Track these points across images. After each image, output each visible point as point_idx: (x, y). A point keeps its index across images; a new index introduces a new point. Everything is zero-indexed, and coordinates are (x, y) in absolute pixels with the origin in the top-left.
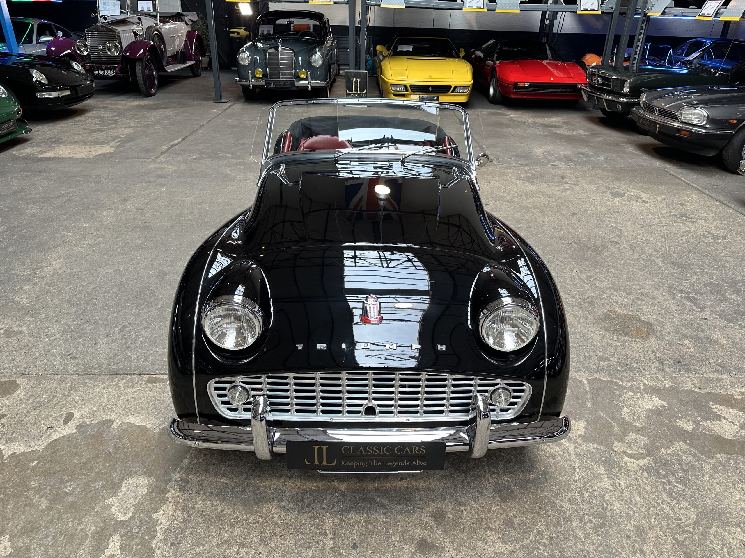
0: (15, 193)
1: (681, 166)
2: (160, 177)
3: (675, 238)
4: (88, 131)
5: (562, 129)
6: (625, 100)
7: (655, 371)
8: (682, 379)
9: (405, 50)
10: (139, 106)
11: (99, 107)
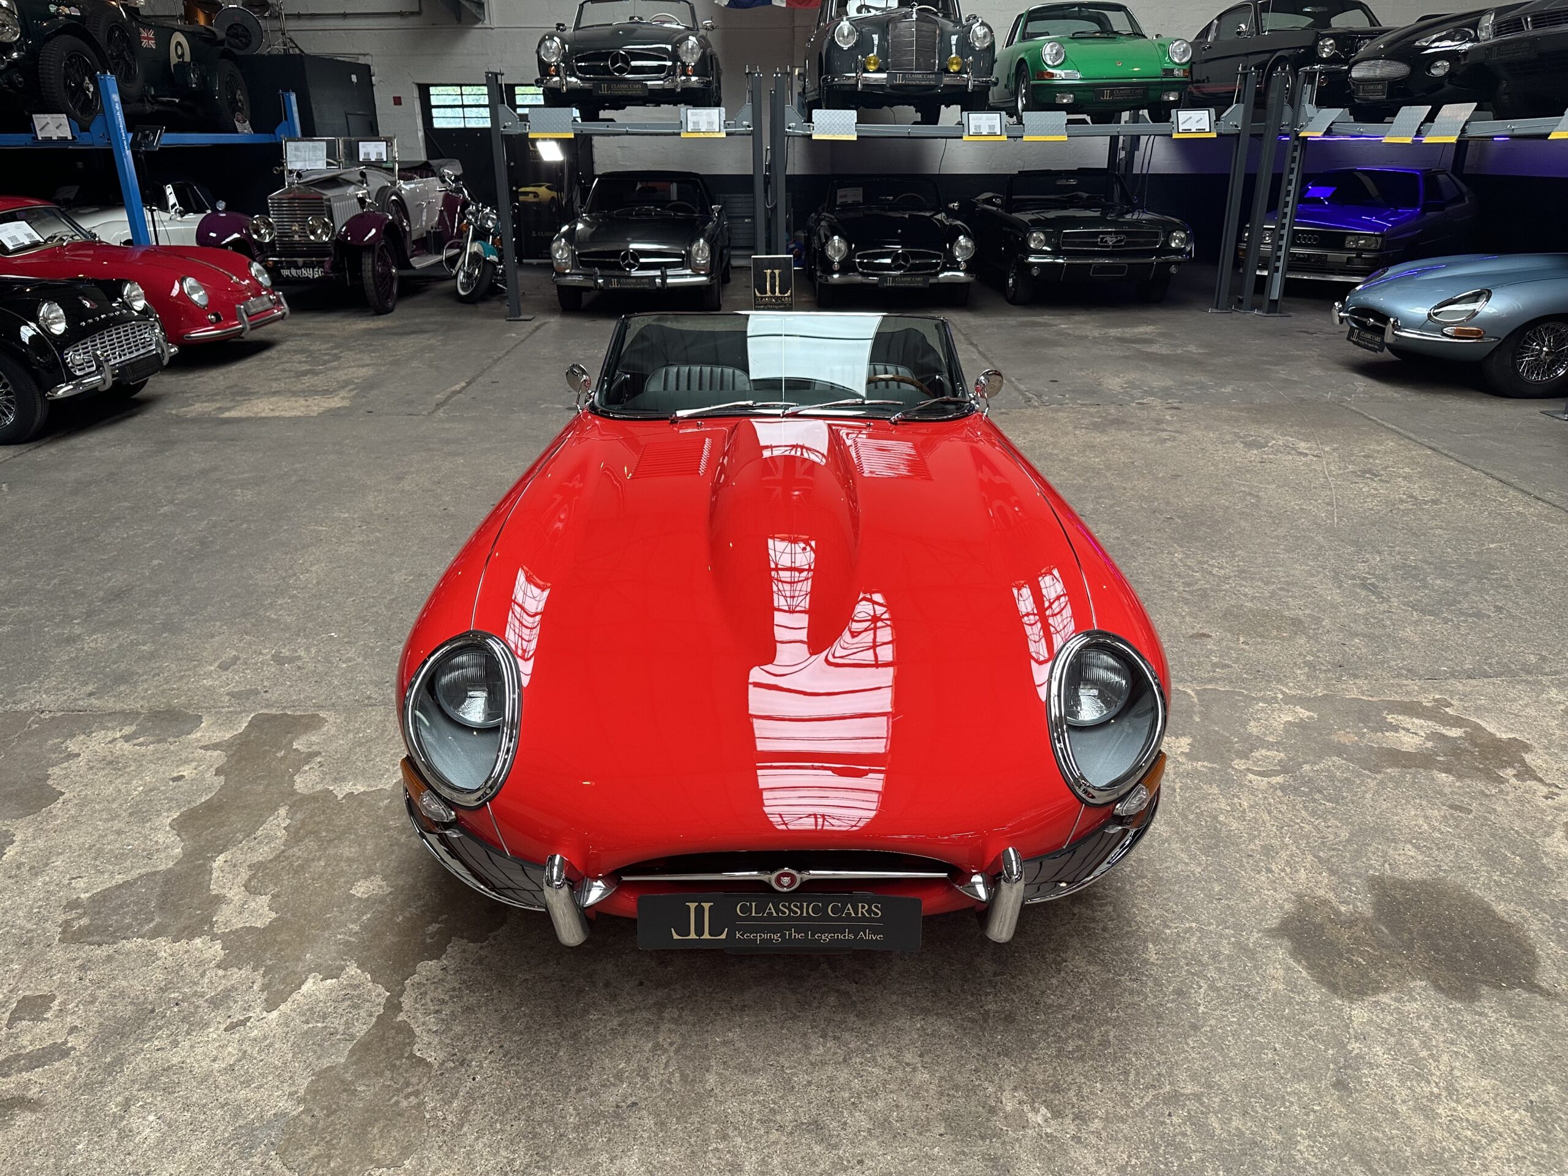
1: (1372, 398)
3: (1351, 505)
4: (293, 374)
5: (1157, 346)
7: (1302, 677)
8: (1344, 686)
10: (371, 329)
11: (296, 335)
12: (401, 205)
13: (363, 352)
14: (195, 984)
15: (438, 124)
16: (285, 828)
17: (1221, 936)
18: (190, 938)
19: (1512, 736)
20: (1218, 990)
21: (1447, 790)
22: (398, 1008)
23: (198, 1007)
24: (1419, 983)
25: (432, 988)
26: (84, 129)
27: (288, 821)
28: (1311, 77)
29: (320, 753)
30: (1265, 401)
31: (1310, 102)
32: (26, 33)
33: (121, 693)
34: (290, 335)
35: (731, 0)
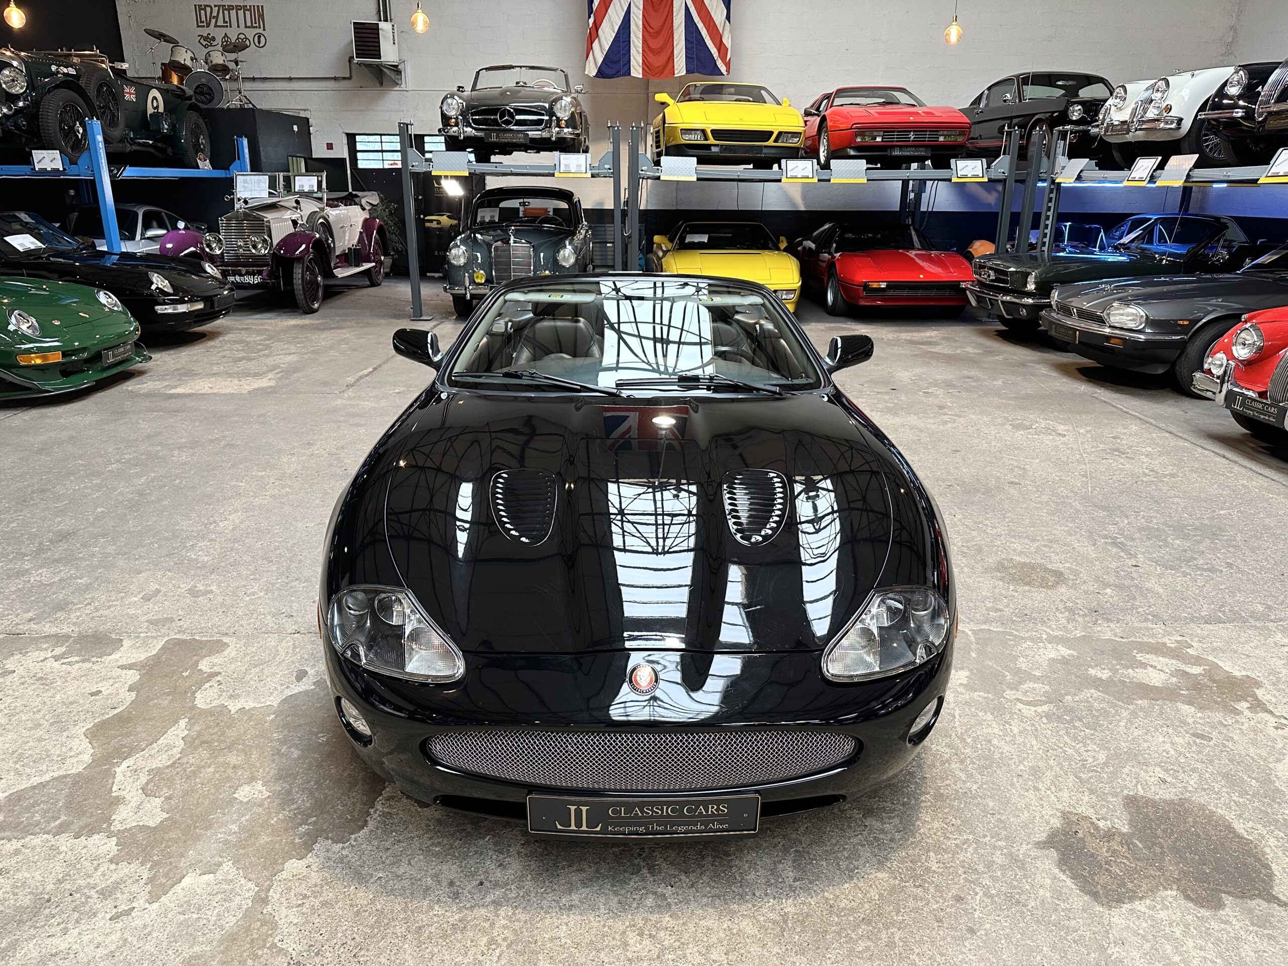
0: (149, 437)
1: (1118, 391)
2: (353, 415)
3: (1103, 477)
4: (231, 360)
5: (940, 347)
6: (1030, 301)
7: (1064, 621)
8: (1099, 629)
9: (696, 241)
10: (298, 325)
11: (237, 329)
12: (327, 227)
13: (291, 343)
14: (90, 876)
15: (361, 165)
16: (183, 738)
17: (995, 847)
18: (90, 834)
19: (1244, 673)
20: (991, 896)
21: (1190, 720)
22: (265, 901)
23: (89, 897)
24: (1169, 892)
25: (297, 885)
26: (73, 162)
27: (186, 732)
28: (1063, 135)
29: (220, 673)
30: (1029, 391)
31: (1063, 155)
32: (31, 86)
33: (56, 619)
34: (232, 329)
35: (599, 71)
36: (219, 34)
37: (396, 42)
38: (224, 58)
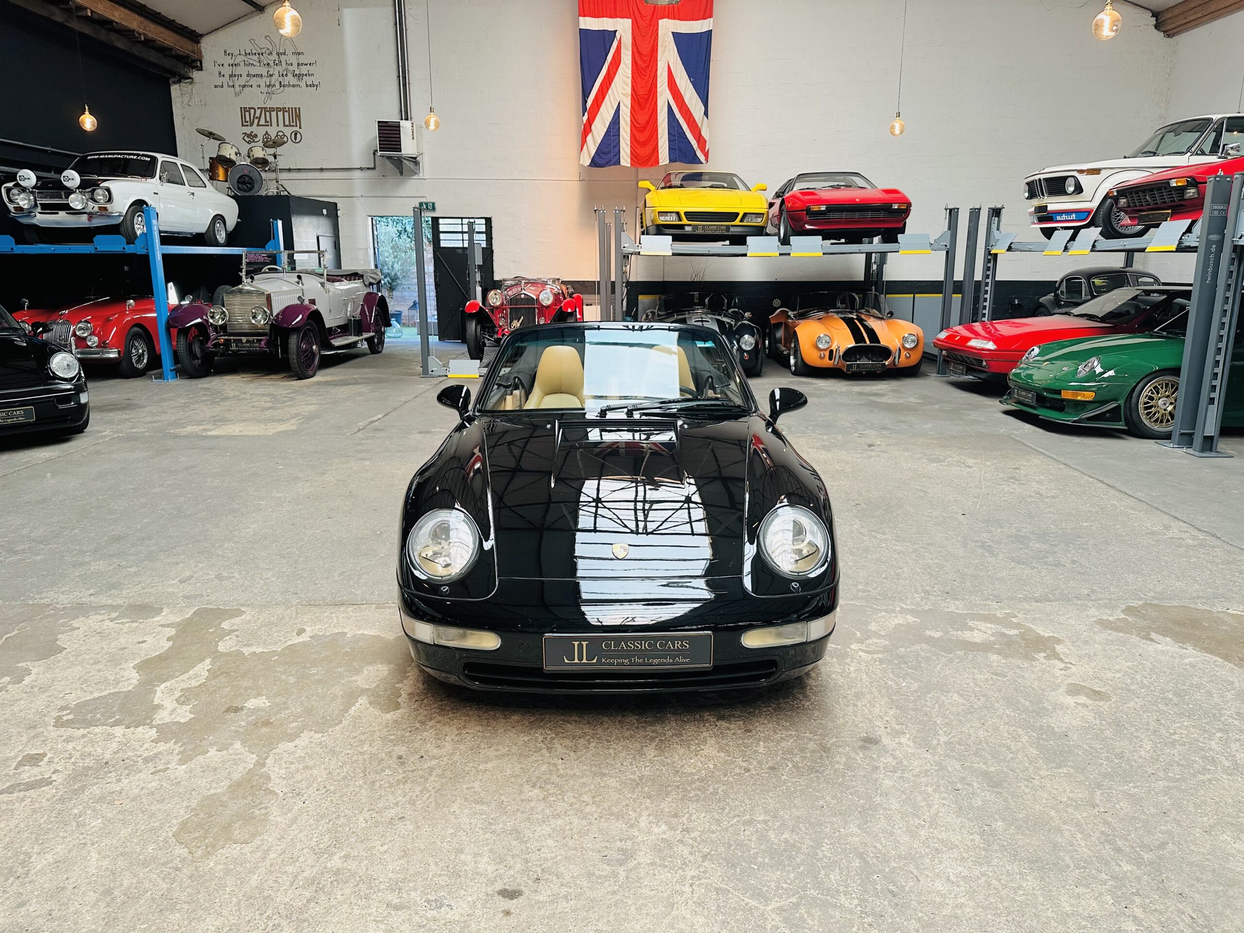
2: (361, 451)
3: (992, 498)
4: (259, 409)
5: (884, 397)
7: (918, 599)
14: (137, 750)
16: (208, 670)
18: (137, 726)
23: (136, 762)
25: (287, 756)
26: (131, 243)
27: (210, 667)
28: (997, 212)
29: (238, 630)
30: (953, 433)
31: (998, 229)
33: (111, 595)
35: (592, 161)
36: (260, 132)
37: (415, 137)
38: (264, 152)
